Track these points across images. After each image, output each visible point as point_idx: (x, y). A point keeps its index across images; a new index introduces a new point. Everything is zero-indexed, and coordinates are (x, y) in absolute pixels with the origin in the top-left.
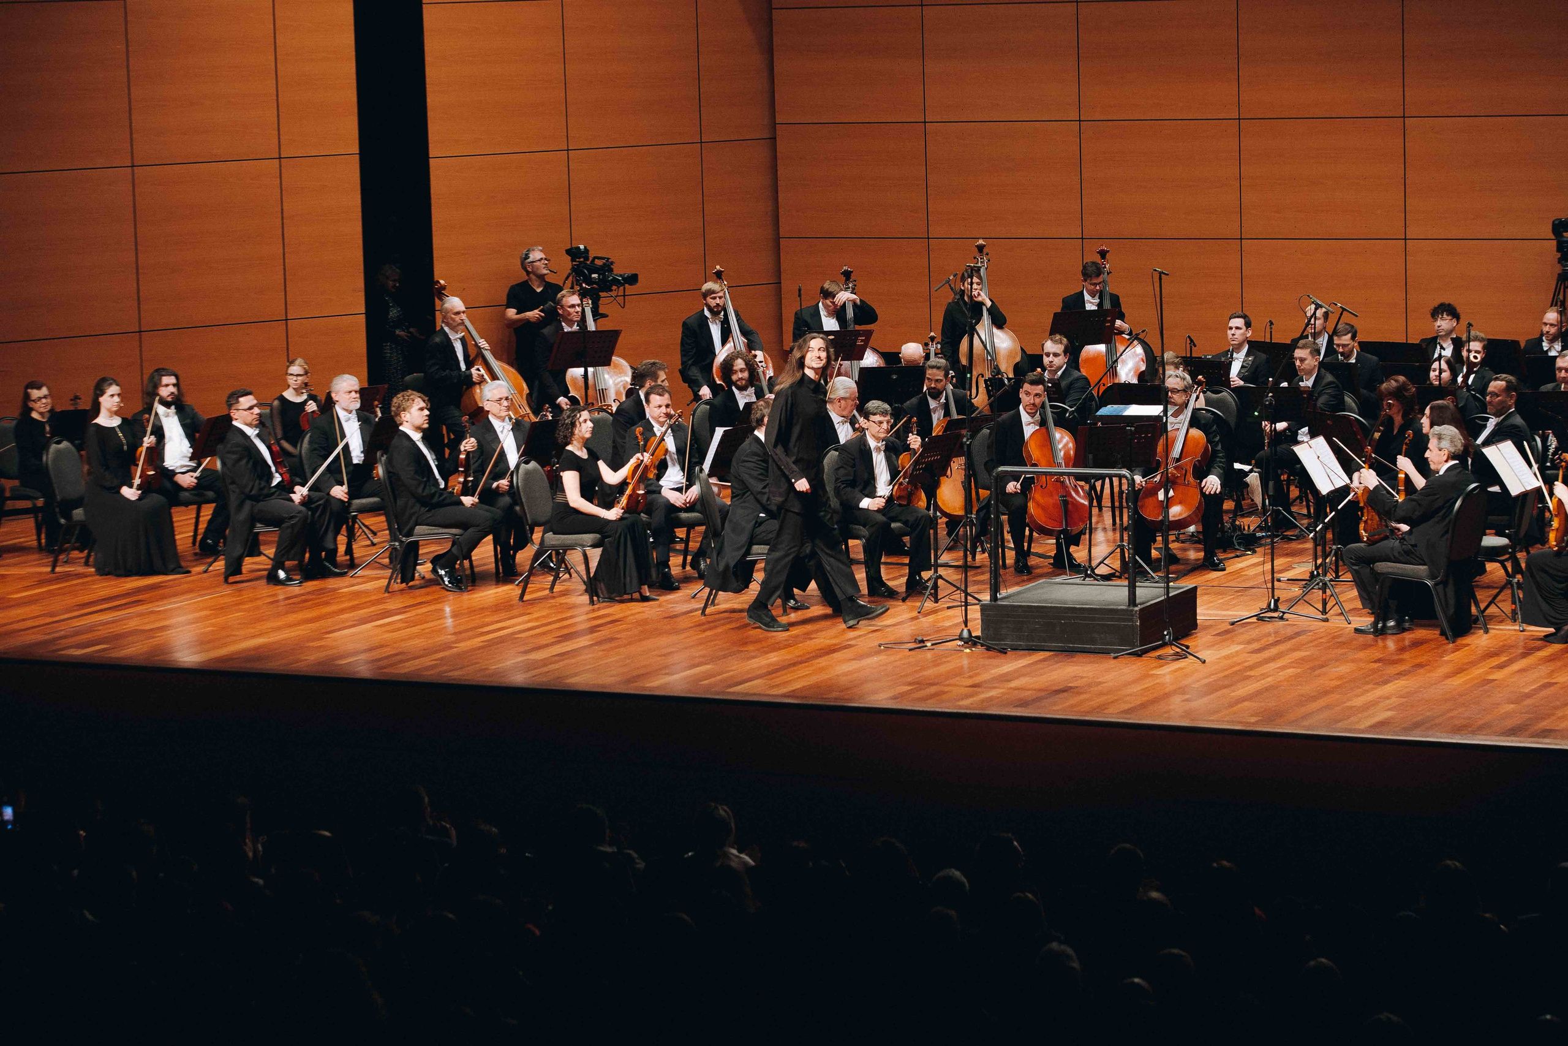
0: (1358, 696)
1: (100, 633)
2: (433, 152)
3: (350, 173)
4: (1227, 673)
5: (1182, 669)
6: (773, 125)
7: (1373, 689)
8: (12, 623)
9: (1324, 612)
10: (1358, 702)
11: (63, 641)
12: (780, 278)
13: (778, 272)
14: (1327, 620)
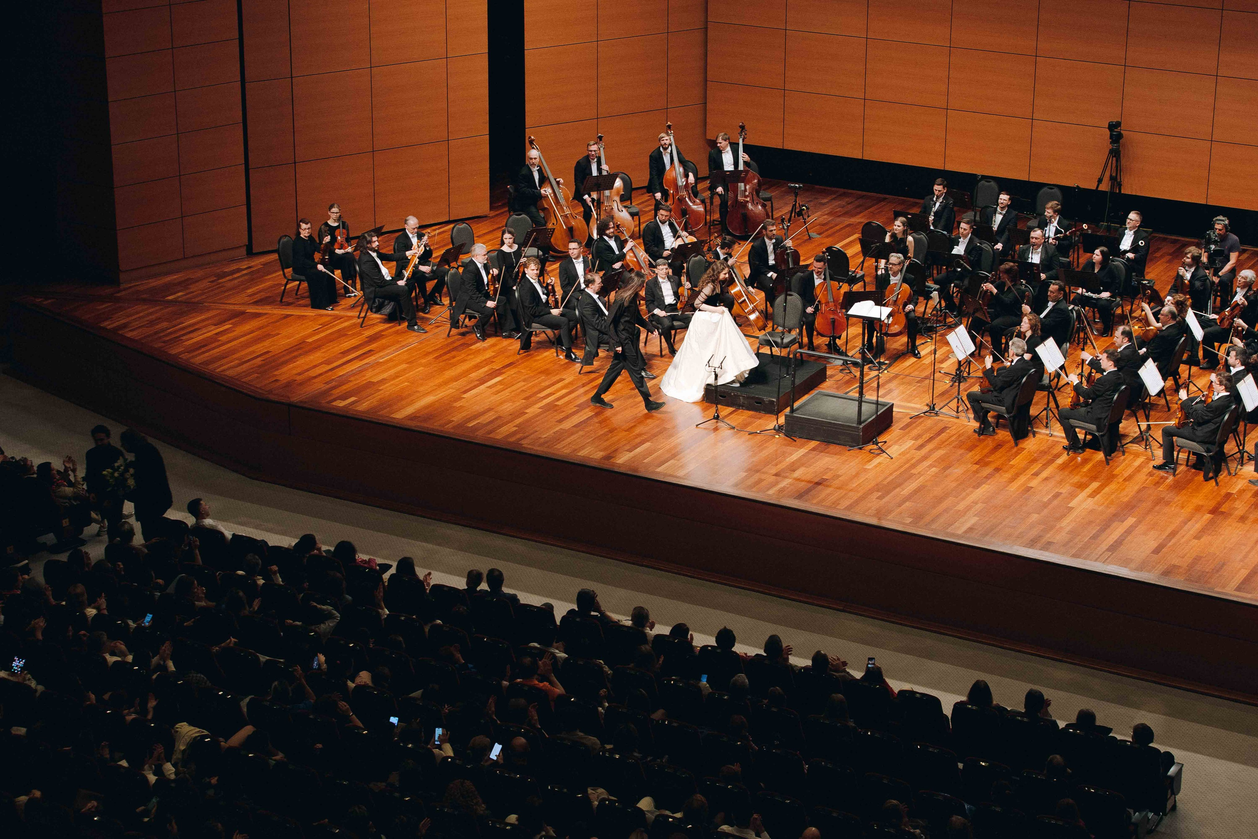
0: (963, 499)
1: (351, 384)
2: (527, 46)
3: (483, 63)
4: (902, 469)
5: (880, 463)
6: (707, 22)
7: (972, 492)
8: (308, 370)
9: (957, 412)
10: (961, 506)
11: (333, 392)
12: (706, 100)
13: (705, 98)
14: (958, 418)
